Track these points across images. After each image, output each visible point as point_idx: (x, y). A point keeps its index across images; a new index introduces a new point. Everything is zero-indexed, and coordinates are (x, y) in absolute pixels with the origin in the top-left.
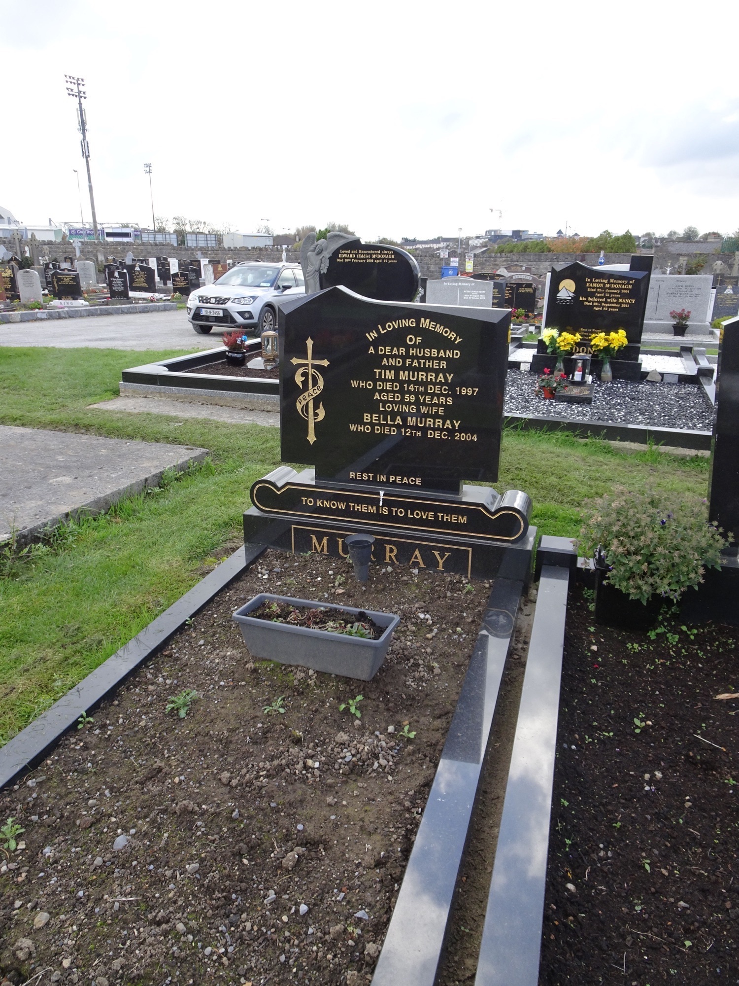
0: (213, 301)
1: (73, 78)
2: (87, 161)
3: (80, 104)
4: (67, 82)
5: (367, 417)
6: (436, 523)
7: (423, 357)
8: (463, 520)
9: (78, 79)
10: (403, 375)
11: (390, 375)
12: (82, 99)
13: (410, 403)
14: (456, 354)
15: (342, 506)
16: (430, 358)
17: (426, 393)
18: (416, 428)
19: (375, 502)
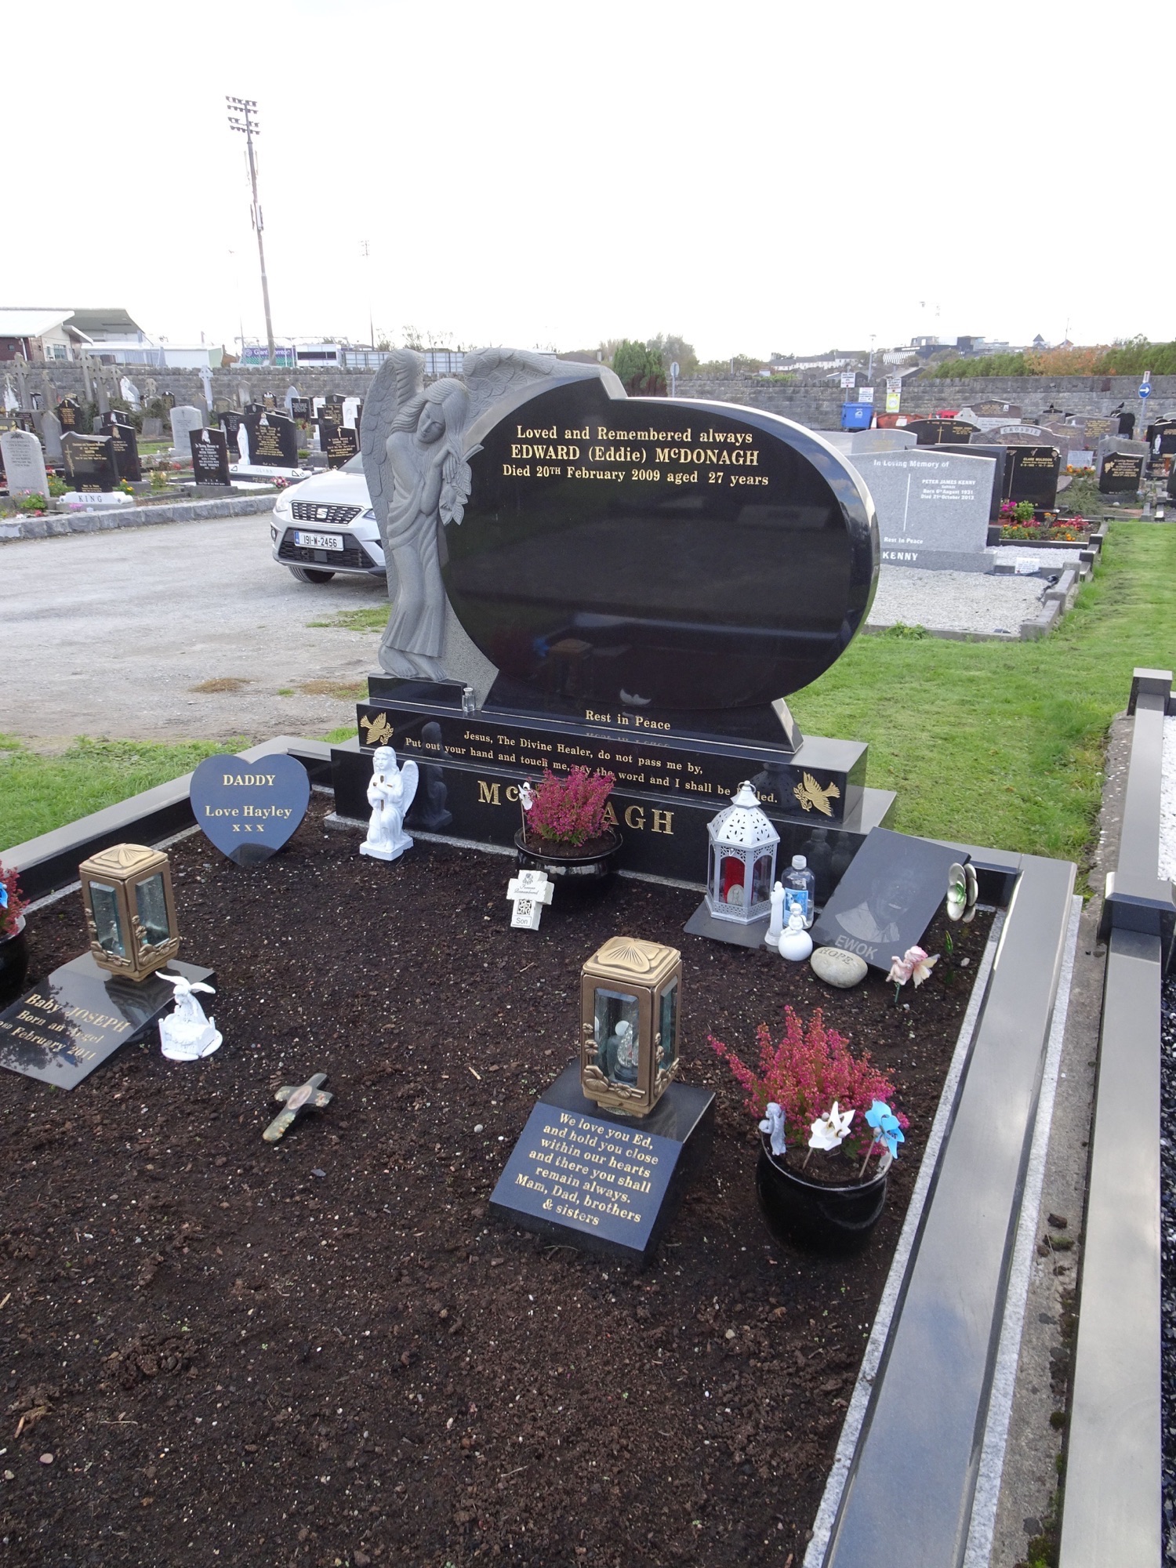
0: (322, 513)
1: (240, 101)
2: (260, 237)
3: (250, 143)
4: (229, 107)
9: (247, 102)
12: (253, 136)
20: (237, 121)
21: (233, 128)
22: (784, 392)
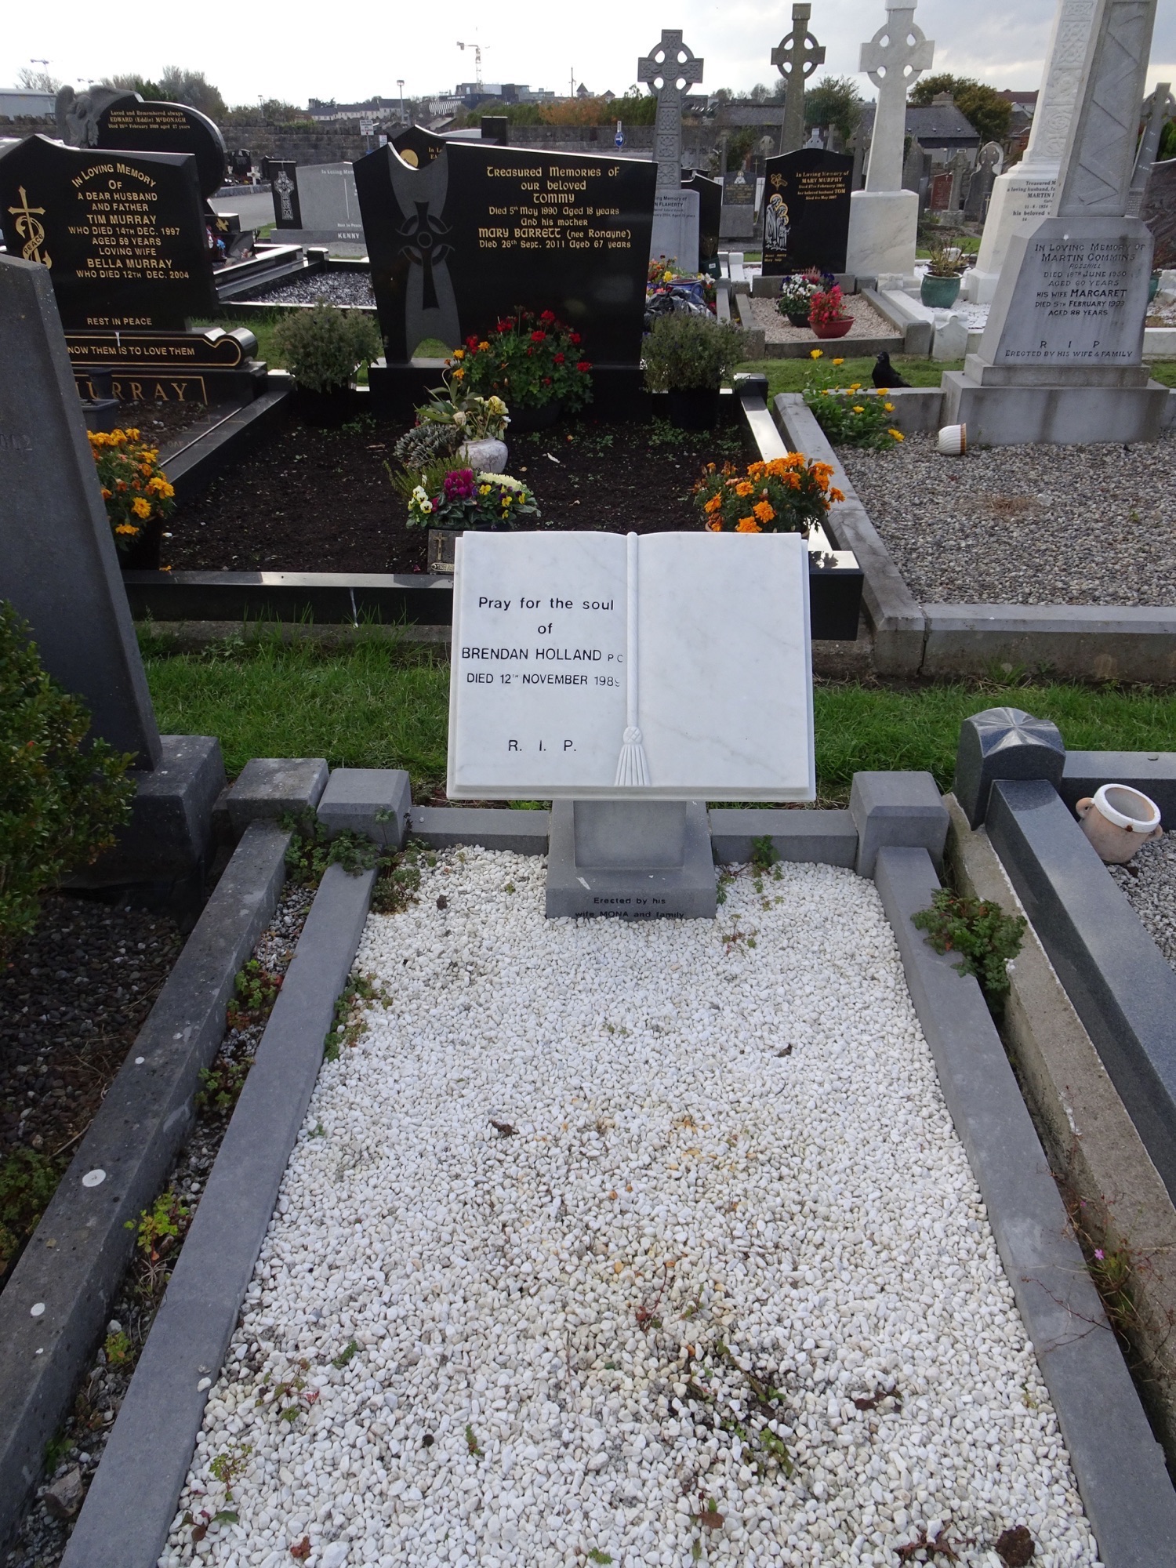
5: (90, 262)
6: (170, 358)
7: (127, 201)
8: (191, 352)
10: (114, 220)
11: (102, 220)
13: (124, 246)
14: (153, 197)
15: (85, 351)
16: (133, 202)
17: (136, 236)
18: (135, 269)
19: (113, 344)
22: (308, 139)
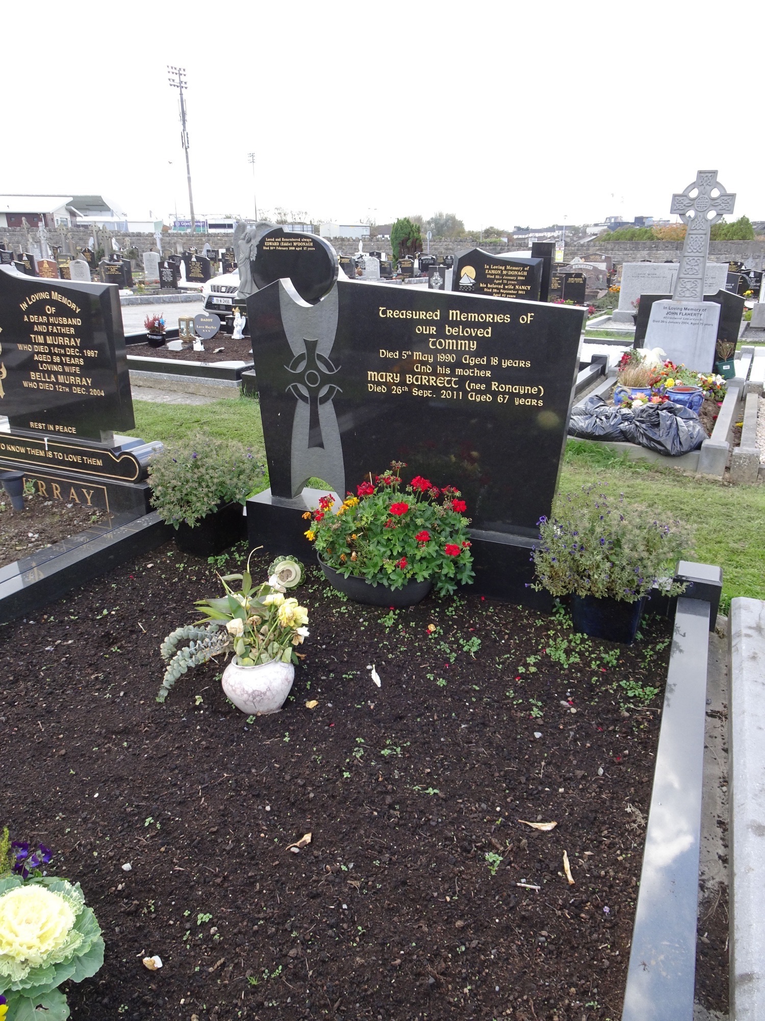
0: (223, 289)
1: (175, 69)
2: (187, 152)
3: (181, 94)
4: (169, 72)
5: (33, 375)
6: (82, 465)
7: (59, 325)
8: (100, 463)
9: (180, 69)
10: (49, 340)
11: (41, 339)
13: (57, 364)
14: (77, 322)
15: (23, 450)
16: (63, 326)
17: (65, 355)
18: (64, 384)
19: (42, 447)
20: (173, 80)
21: (171, 85)
